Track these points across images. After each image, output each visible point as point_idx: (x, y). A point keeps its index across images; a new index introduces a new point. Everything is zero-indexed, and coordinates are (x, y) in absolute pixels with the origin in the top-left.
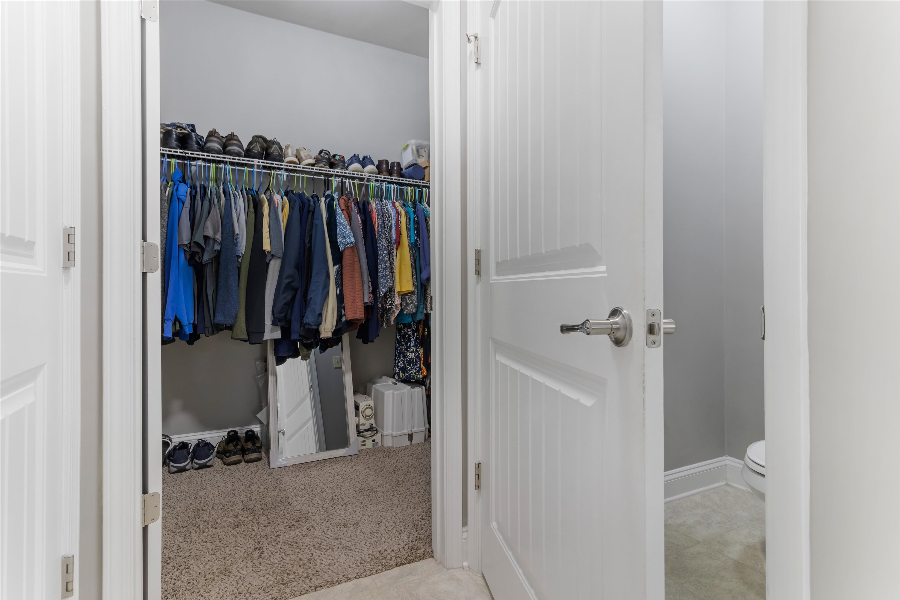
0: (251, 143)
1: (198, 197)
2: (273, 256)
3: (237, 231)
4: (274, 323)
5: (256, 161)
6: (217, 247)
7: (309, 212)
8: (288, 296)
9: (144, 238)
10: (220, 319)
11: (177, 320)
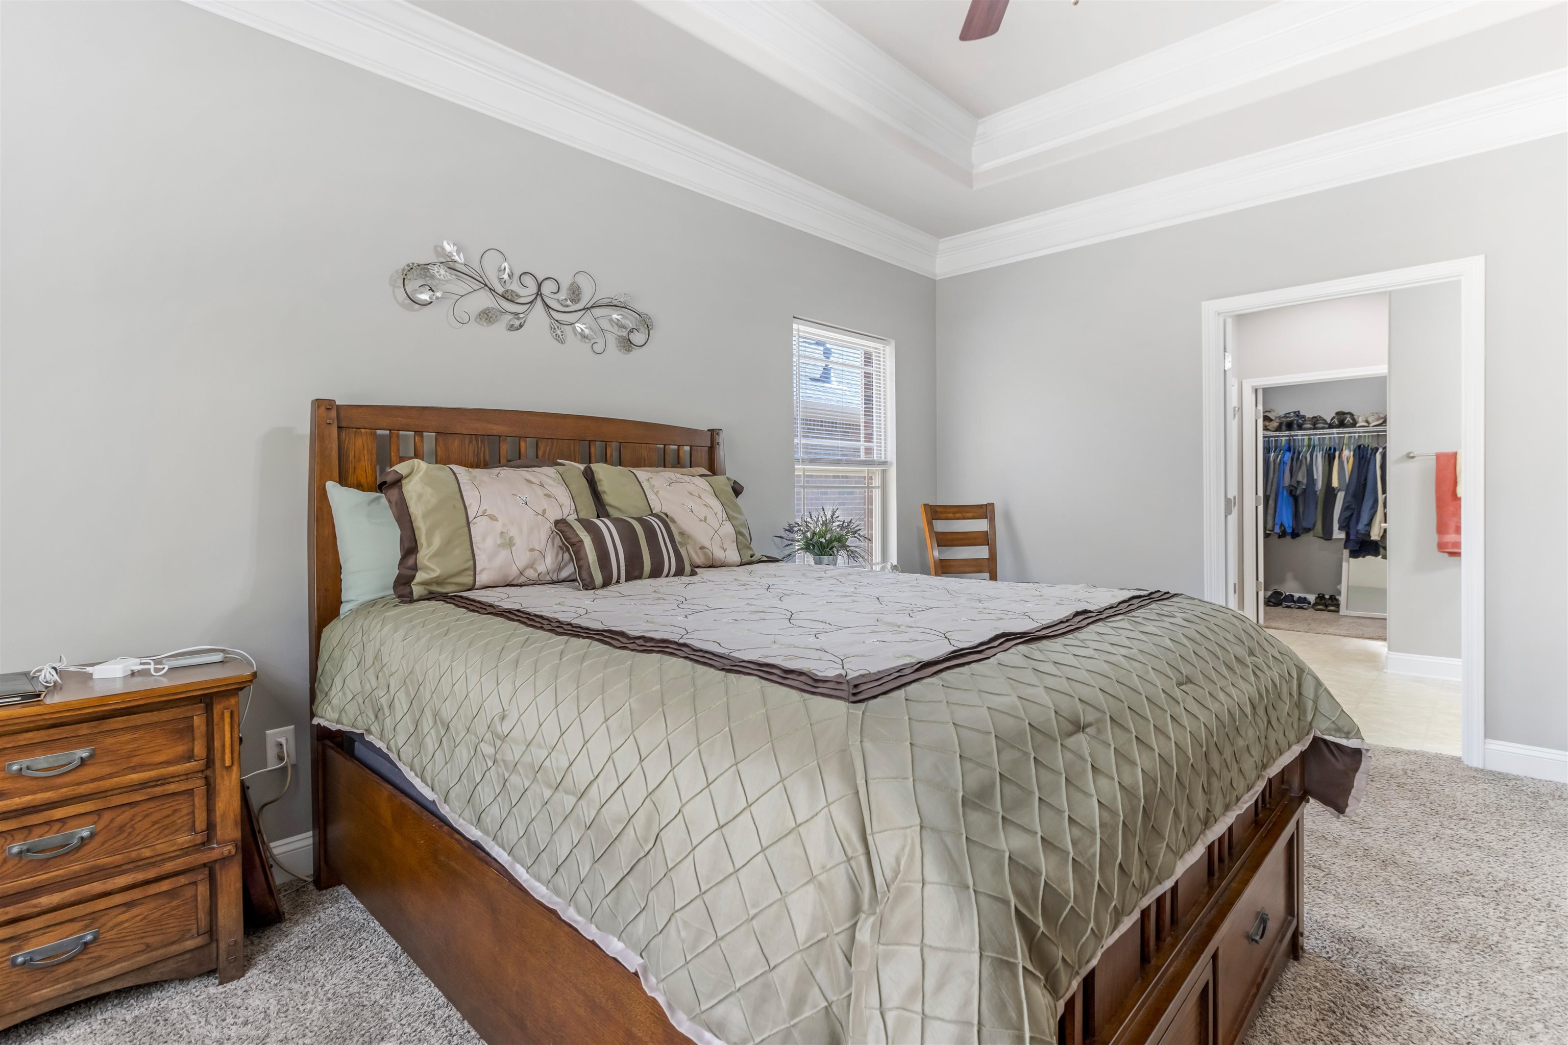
0: (1332, 420)
1: (1295, 460)
2: (1339, 490)
3: (1315, 477)
4: (1340, 529)
5: (1335, 431)
6: (1304, 487)
7: (1366, 461)
8: (1348, 513)
9: (1257, 494)
10: (1305, 525)
11: (1282, 525)
